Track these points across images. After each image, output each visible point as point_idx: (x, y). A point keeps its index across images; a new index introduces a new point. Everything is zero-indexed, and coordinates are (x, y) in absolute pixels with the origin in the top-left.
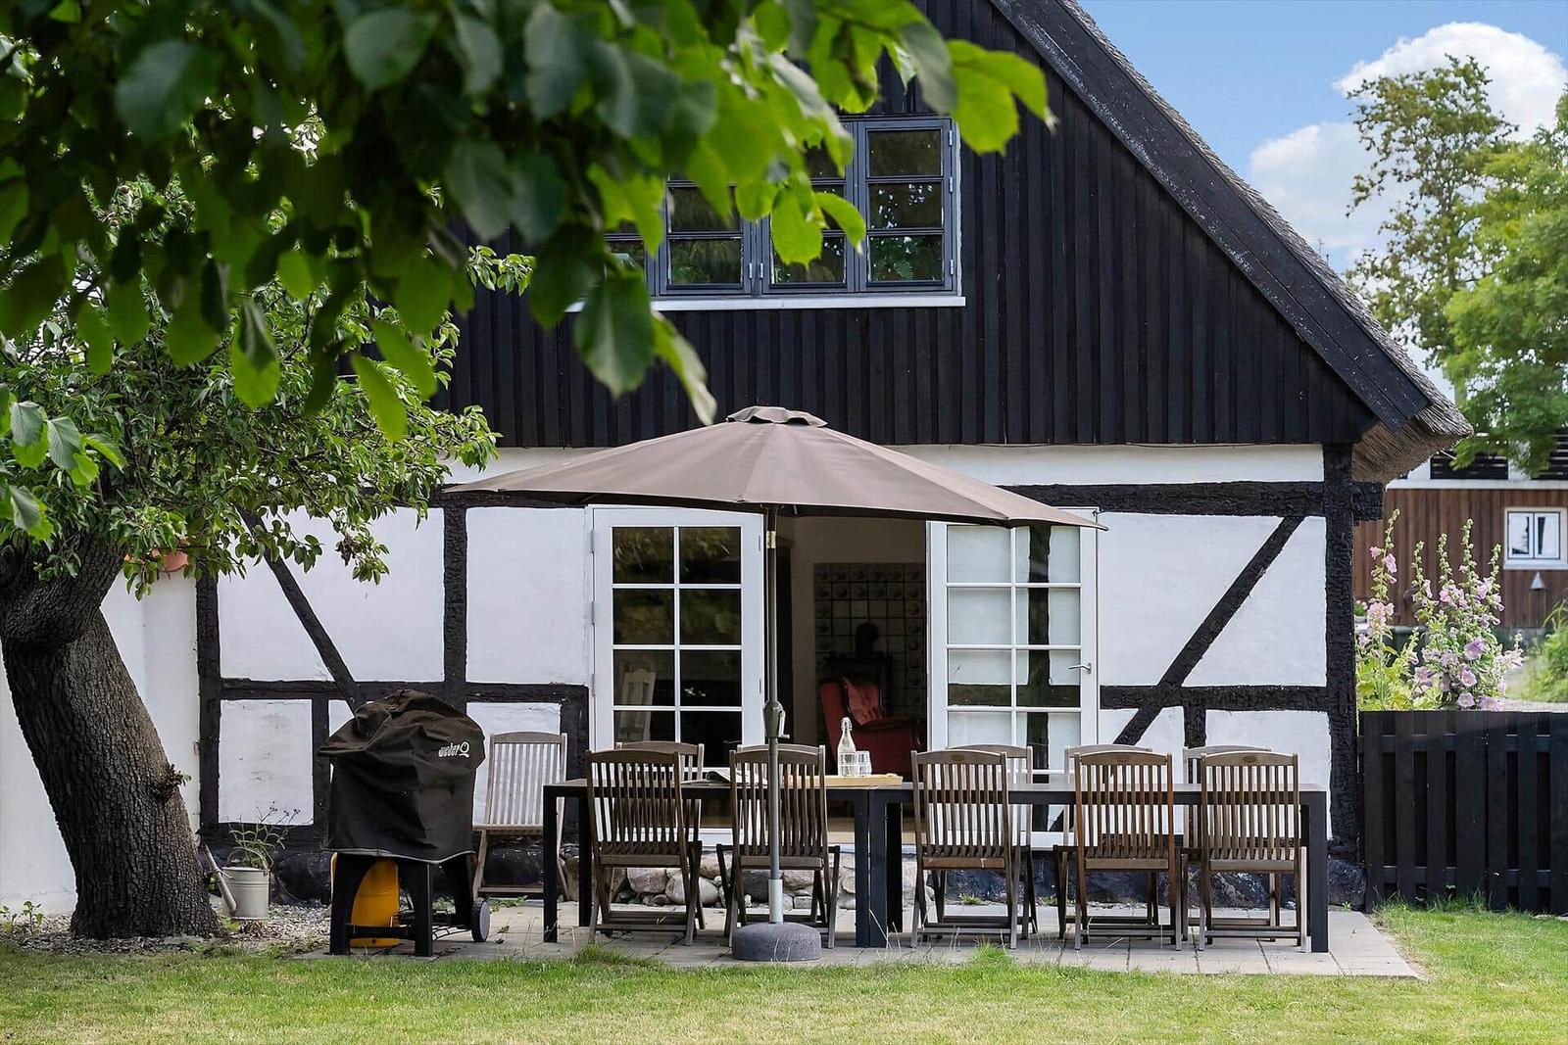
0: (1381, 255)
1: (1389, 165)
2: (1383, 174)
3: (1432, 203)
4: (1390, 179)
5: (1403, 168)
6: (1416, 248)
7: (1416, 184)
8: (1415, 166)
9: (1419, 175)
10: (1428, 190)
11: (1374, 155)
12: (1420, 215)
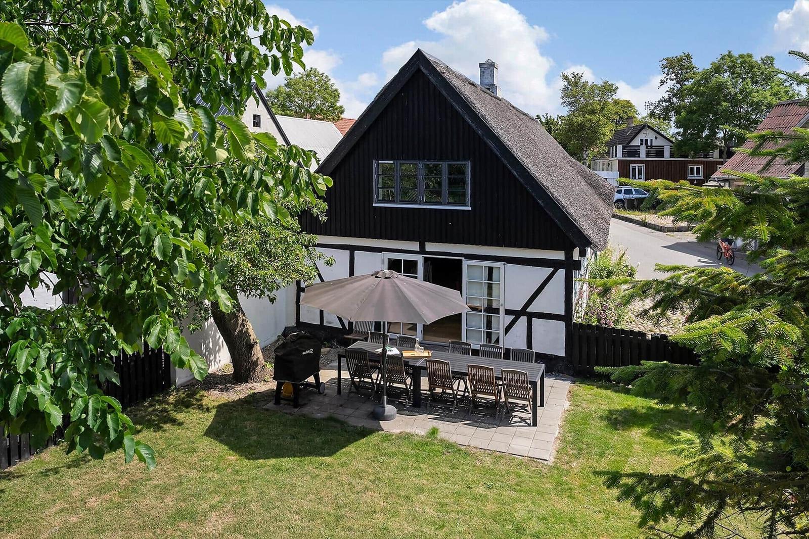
0: (667, 97)
1: (668, 77)
2: (667, 79)
3: (679, 86)
4: (669, 80)
5: (672, 78)
6: (674, 95)
7: (675, 81)
8: (675, 77)
9: (675, 79)
10: (678, 82)
11: (665, 75)
12: (676, 88)
